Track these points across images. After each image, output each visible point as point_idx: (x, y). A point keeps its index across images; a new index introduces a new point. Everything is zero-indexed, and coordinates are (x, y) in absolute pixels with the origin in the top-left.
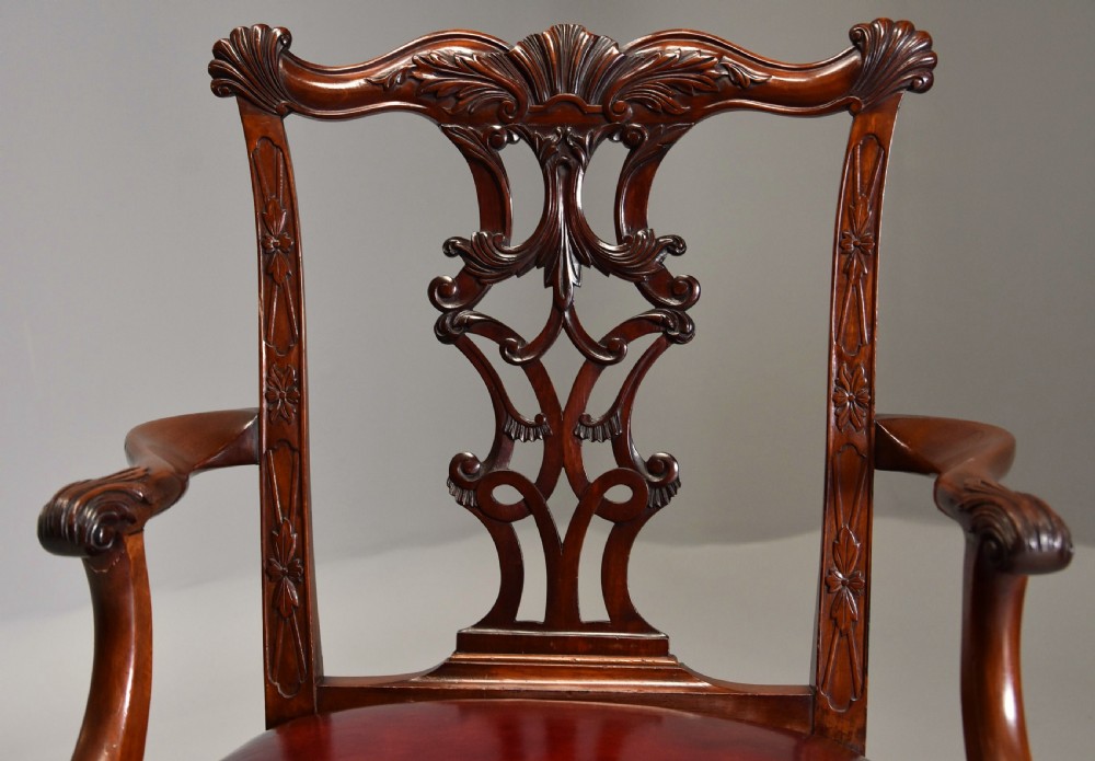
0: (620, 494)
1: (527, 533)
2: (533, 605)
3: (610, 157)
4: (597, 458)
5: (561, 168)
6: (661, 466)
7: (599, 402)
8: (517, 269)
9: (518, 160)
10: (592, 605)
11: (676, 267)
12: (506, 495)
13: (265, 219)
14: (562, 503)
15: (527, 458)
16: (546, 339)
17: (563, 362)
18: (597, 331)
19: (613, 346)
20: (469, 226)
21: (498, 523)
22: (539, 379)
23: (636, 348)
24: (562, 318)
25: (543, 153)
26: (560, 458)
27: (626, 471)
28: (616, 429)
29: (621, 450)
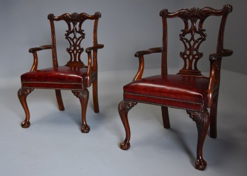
0: (79, 51)
1: (72, 54)
2: (73, 60)
3: (78, 23)
4: (78, 48)
5: (74, 24)
6: (82, 48)
7: (78, 44)
8: (71, 33)
9: (71, 24)
10: (77, 60)
11: (83, 32)
12: (71, 51)
13: (52, 28)
14: (75, 52)
15: (72, 48)
16: (74, 39)
17: (75, 40)
18: (77, 38)
19: (78, 39)
20: (67, 29)
21: (70, 53)
22: (73, 42)
23: (81, 39)
24: (75, 37)
25: (73, 23)
26: (75, 49)
27: (80, 49)
28: (79, 46)
29: (79, 48)
